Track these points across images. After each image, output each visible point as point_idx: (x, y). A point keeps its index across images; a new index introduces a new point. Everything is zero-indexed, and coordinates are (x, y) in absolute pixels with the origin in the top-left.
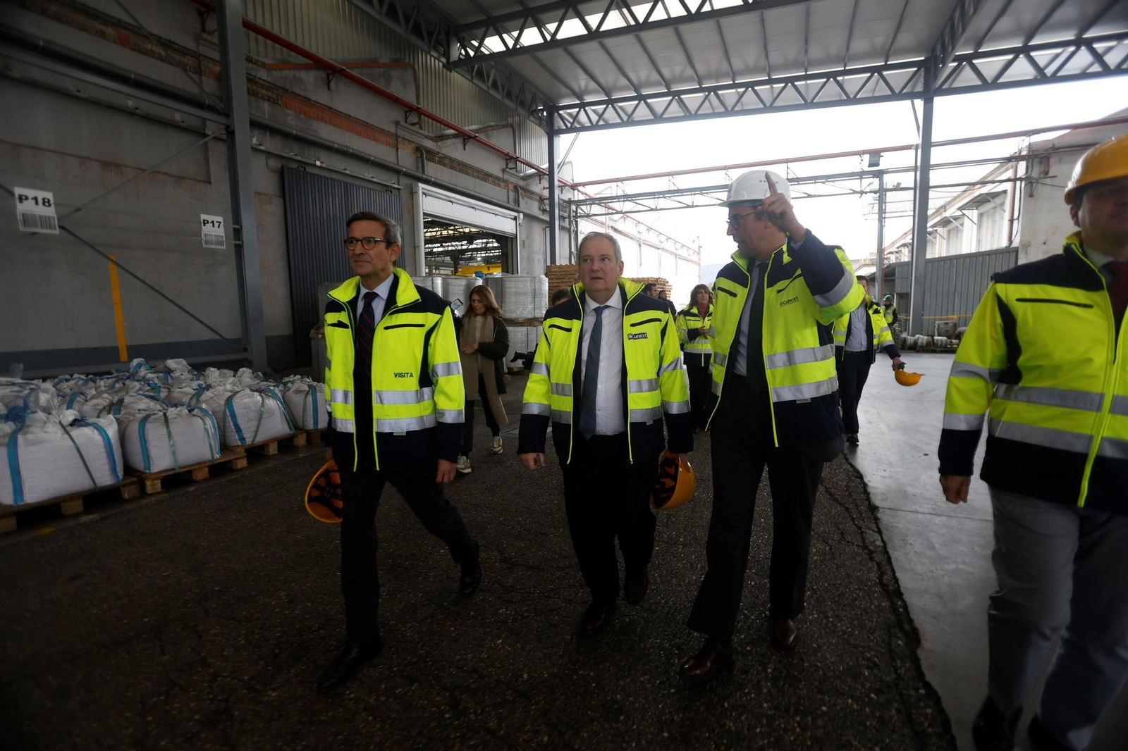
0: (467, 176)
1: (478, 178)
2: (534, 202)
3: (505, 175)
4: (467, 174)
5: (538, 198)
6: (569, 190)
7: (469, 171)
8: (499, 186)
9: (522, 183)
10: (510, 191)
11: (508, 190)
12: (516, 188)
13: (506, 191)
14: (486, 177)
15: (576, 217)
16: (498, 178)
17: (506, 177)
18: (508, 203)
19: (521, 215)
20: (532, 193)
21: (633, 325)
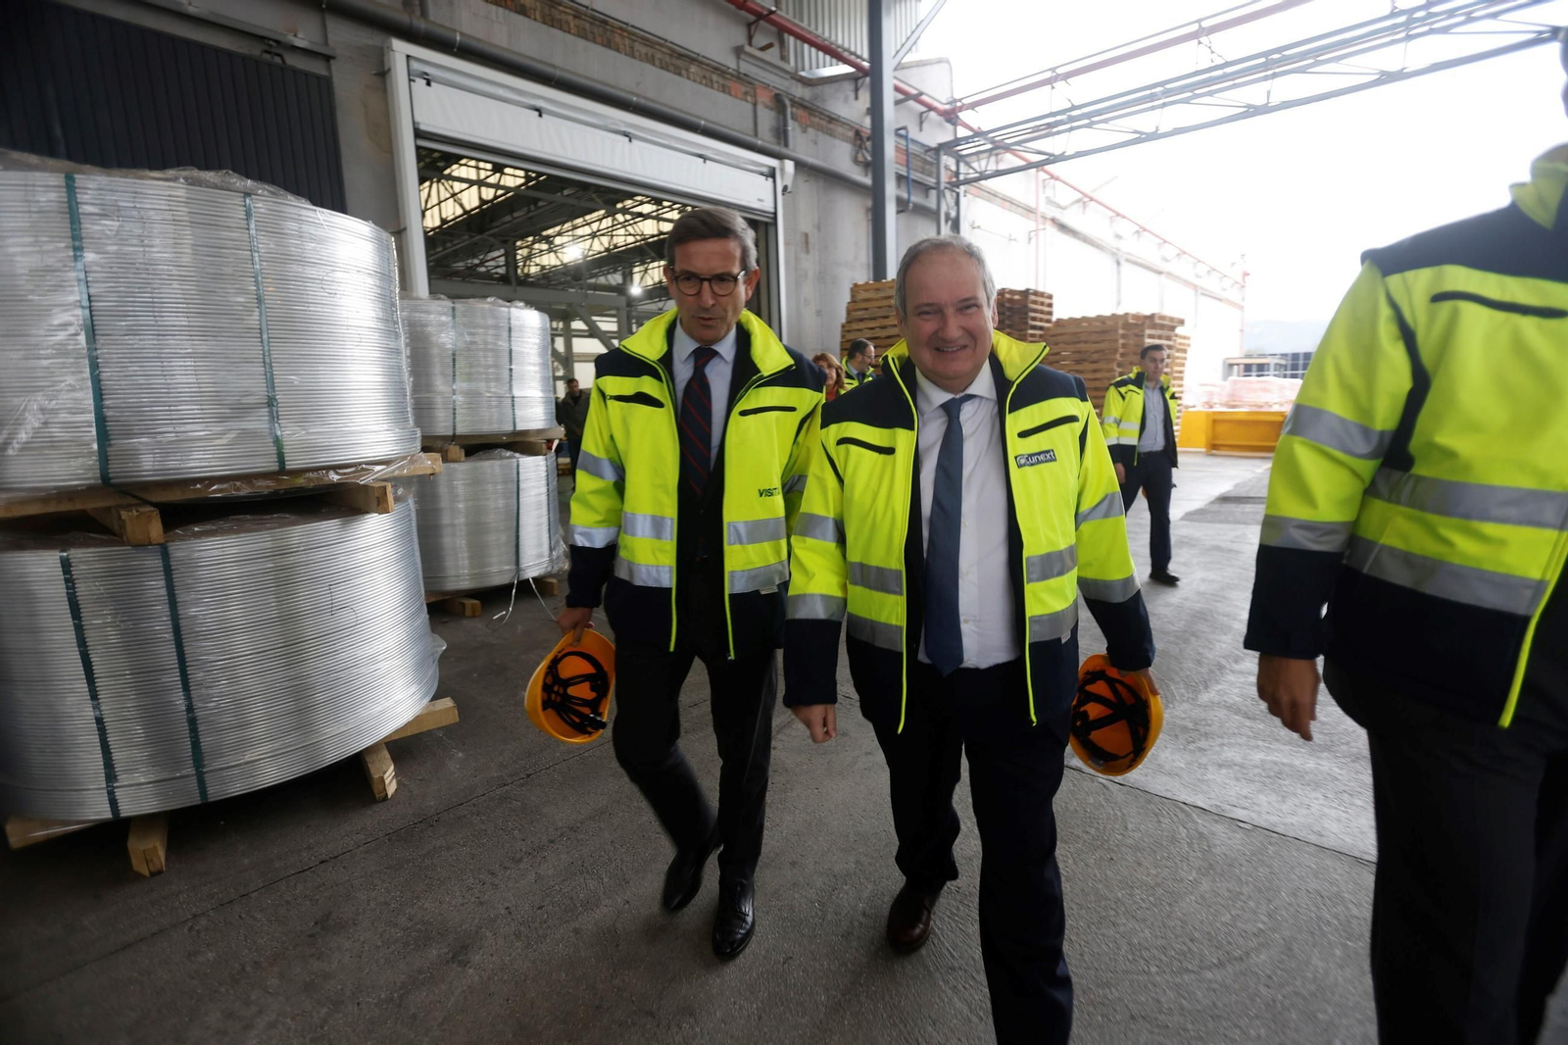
0: (612, 53)
1: (651, 60)
2: (837, 142)
3: (742, 63)
4: (608, 44)
5: (851, 134)
6: (940, 125)
7: (618, 39)
8: (724, 89)
9: (799, 91)
10: (760, 107)
11: (755, 105)
12: (779, 103)
13: (749, 107)
14: (679, 62)
15: (955, 185)
16: (720, 70)
17: (746, 67)
18: (756, 134)
19: (789, 165)
20: (832, 119)
21: (1023, 435)
